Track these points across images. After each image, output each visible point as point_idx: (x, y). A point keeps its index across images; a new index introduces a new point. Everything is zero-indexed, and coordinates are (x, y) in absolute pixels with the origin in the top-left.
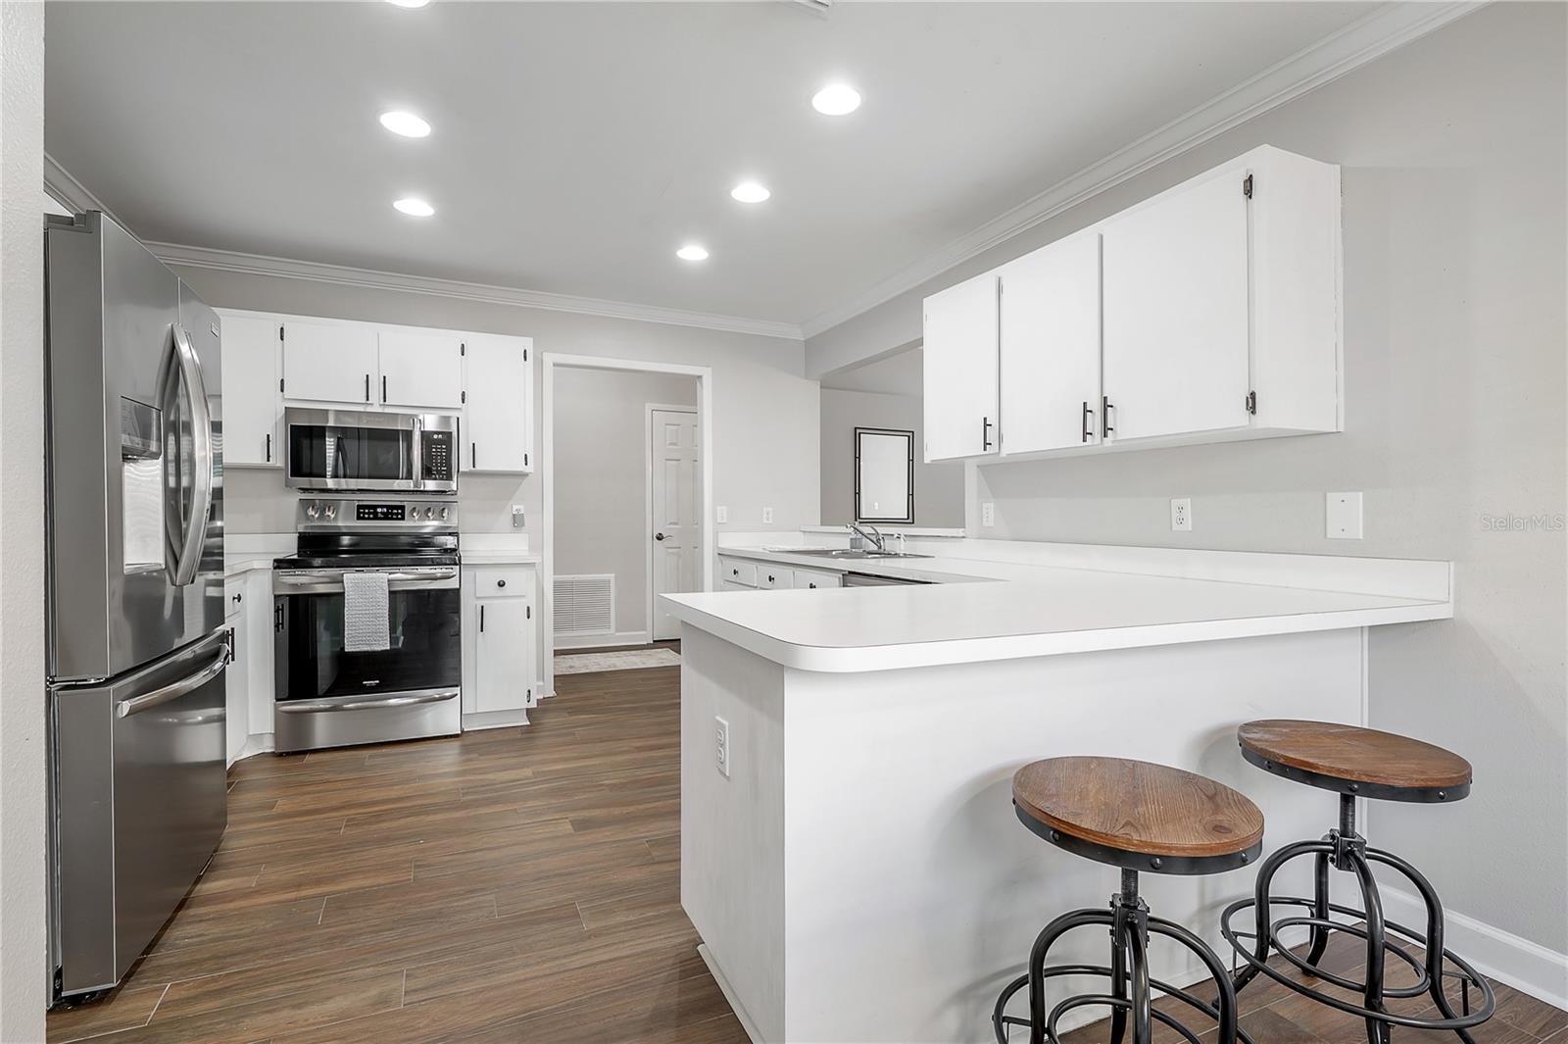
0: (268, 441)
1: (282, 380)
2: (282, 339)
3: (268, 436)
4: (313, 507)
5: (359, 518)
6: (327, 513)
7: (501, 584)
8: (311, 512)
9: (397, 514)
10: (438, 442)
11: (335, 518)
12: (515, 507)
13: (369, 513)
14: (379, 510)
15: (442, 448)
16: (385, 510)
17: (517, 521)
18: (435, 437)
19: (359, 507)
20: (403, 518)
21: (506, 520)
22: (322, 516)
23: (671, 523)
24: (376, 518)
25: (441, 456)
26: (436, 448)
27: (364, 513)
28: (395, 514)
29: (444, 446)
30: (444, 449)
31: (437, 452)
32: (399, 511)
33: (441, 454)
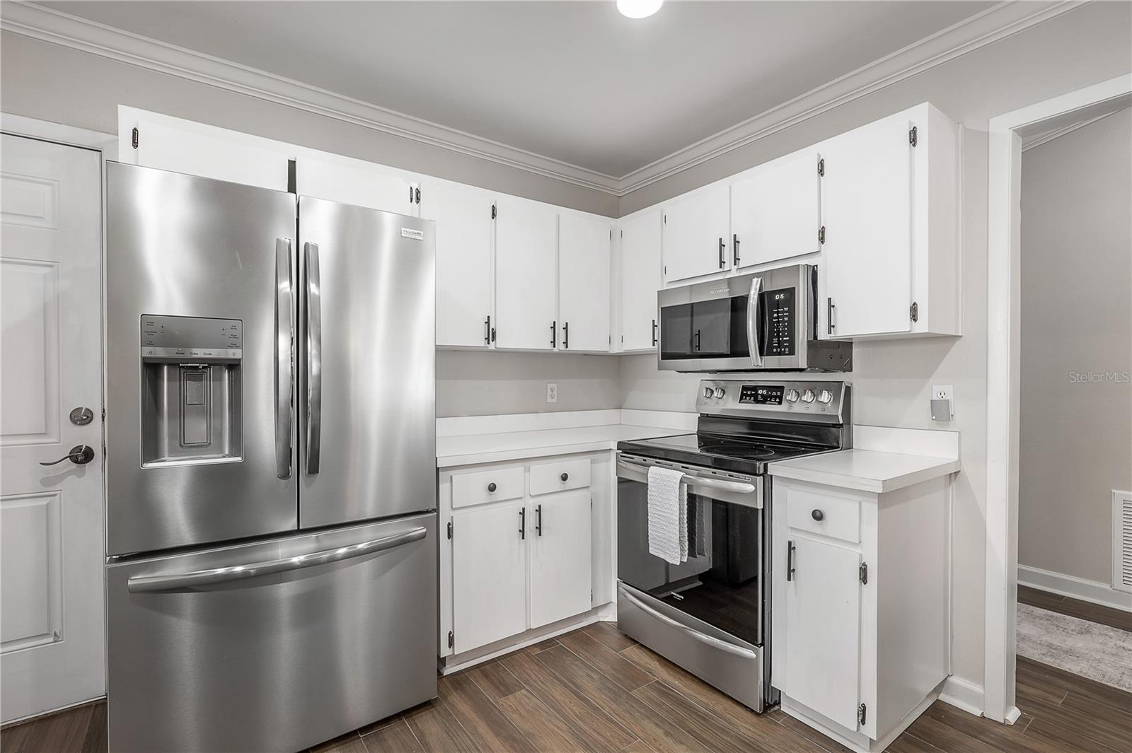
0: (655, 326)
3: (653, 321)
5: (741, 400)
7: (817, 516)
9: (776, 396)
10: (780, 304)
11: (724, 400)
12: (937, 389)
13: (751, 395)
14: (760, 392)
15: (784, 312)
16: (765, 392)
17: (940, 413)
18: (777, 297)
19: (744, 388)
20: (780, 403)
21: (920, 409)
24: (755, 401)
25: (783, 321)
26: (778, 312)
27: (747, 395)
28: (773, 396)
29: (786, 309)
30: (786, 312)
31: (778, 317)
32: (779, 393)
33: (783, 319)
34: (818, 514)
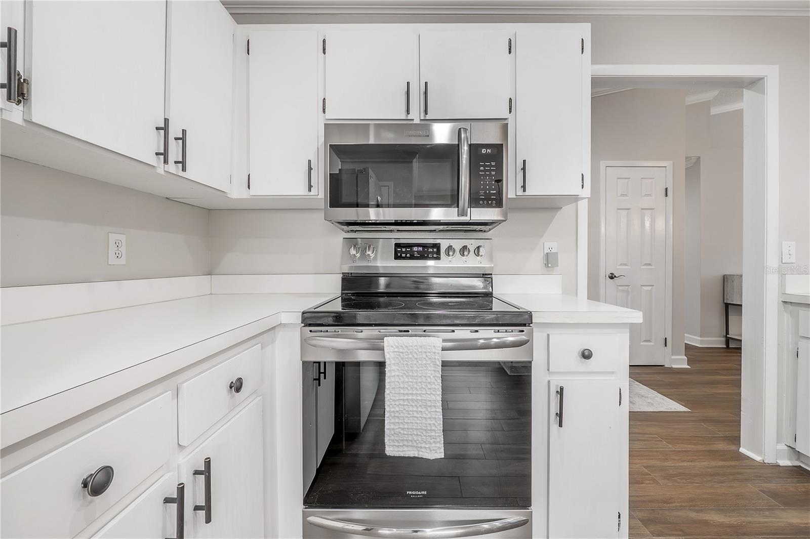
0: (310, 169)
1: (324, 99)
2: (324, 53)
3: (310, 161)
4: (355, 246)
5: (397, 257)
6: (368, 253)
7: (586, 355)
8: (353, 252)
9: (433, 253)
10: (487, 158)
11: (375, 258)
12: (547, 245)
13: (406, 253)
14: (415, 249)
15: (491, 166)
16: (421, 249)
17: (550, 261)
18: (484, 151)
19: (397, 245)
20: (438, 258)
21: (537, 259)
22: (364, 256)
23: (621, 265)
24: (412, 257)
25: (490, 175)
26: (485, 166)
27: (402, 252)
28: (430, 252)
29: (493, 164)
30: (493, 166)
31: (485, 171)
32: (435, 250)
33: (491, 173)
34: (586, 353)
